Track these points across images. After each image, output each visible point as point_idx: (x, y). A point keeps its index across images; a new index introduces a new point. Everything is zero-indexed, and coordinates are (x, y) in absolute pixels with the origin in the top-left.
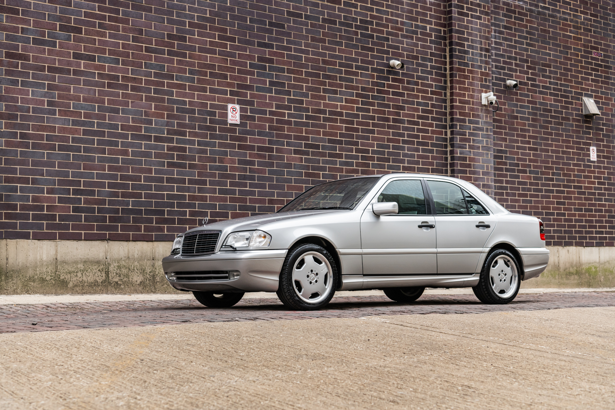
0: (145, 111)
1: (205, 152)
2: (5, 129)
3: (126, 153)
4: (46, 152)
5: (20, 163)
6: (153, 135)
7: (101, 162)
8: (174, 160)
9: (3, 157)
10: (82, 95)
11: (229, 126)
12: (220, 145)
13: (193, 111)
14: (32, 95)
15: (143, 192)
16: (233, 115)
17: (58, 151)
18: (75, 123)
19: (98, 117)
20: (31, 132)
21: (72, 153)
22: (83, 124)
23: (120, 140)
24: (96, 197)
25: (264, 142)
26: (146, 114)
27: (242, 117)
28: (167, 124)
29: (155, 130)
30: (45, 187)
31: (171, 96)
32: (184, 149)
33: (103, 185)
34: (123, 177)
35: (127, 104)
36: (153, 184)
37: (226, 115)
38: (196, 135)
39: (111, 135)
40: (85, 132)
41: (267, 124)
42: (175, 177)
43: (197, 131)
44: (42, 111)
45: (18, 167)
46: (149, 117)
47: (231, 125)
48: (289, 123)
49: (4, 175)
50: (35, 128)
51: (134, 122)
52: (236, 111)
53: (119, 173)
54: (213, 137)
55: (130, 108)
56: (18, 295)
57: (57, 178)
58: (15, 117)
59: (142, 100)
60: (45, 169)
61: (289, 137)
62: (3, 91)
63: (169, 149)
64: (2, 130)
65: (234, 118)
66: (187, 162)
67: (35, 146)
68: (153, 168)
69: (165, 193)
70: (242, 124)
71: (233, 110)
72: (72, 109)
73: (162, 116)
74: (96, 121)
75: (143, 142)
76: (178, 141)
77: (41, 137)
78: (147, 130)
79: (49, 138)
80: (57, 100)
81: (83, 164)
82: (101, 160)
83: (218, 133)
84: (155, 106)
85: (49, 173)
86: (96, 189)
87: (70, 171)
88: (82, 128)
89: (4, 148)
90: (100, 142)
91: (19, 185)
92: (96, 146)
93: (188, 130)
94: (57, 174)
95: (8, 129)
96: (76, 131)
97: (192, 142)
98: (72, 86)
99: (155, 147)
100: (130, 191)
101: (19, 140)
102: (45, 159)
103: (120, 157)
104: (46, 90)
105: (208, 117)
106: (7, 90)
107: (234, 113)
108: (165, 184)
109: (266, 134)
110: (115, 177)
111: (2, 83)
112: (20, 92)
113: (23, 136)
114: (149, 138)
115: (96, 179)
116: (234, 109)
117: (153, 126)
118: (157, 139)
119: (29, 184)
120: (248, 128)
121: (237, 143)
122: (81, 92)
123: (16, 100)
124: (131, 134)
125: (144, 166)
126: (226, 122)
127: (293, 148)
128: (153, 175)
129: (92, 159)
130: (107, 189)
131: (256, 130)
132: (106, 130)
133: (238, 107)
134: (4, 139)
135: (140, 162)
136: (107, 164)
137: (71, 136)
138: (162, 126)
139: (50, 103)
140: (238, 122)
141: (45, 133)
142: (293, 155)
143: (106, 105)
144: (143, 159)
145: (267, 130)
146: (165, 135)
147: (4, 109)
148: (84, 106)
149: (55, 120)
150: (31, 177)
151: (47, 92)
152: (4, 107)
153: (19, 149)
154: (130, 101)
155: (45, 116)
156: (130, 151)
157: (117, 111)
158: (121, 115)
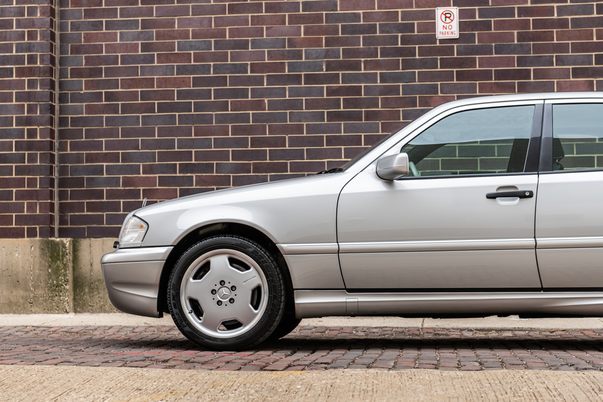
0: (289, 39)
1: (396, 90)
2: (85, 89)
3: (259, 105)
4: (140, 115)
5: (105, 134)
6: (303, 73)
7: (221, 122)
8: (340, 108)
9: (84, 129)
10: (191, 29)
11: (438, 44)
12: (423, 77)
13: (372, 28)
14: (121, 39)
15: (289, 162)
16: (445, 25)
17: (158, 112)
18: (180, 70)
19: (214, 57)
20: (120, 90)
21: (177, 114)
22: (194, 70)
23: (250, 87)
24: (215, 174)
25: (510, 62)
26: (292, 43)
27: (462, 26)
28: (327, 54)
29: (307, 66)
30: (141, 164)
31: (332, 10)
32: (358, 91)
33: (225, 156)
34: (255, 142)
35: (260, 32)
36: (305, 148)
37: (433, 26)
38: (377, 65)
39: (234, 81)
40: (197, 81)
41: (516, 32)
42: (343, 134)
43: (379, 58)
44: (135, 59)
45: (104, 140)
46: (295, 47)
47: (442, 41)
48: (563, 24)
49: (85, 152)
50: (126, 84)
51: (272, 57)
52: (452, 18)
53: (250, 137)
54: (407, 65)
55: (265, 37)
56: (106, 314)
57: (157, 151)
58: (99, 72)
59: (285, 23)
60: (140, 139)
61: (563, 48)
62: (83, 39)
63: (331, 92)
64: (82, 92)
65: (447, 31)
66: (363, 110)
67: (126, 109)
68: (305, 124)
69: (326, 160)
70: (462, 38)
71: (446, 17)
72: (176, 51)
73: (318, 43)
74: (212, 64)
75: (287, 87)
76: (346, 79)
77: (134, 96)
78: (292, 67)
79: (144, 96)
80: (155, 41)
81: (195, 127)
82: (221, 119)
83: (417, 57)
84: (306, 29)
85: (146, 145)
86: (215, 162)
87: (176, 138)
88: (192, 76)
89: (84, 115)
90: (218, 94)
91: (105, 164)
92: (213, 100)
93: (363, 60)
94: (158, 144)
95: (89, 89)
96: (184, 82)
97: (372, 78)
98: (176, 18)
99: (308, 92)
100: (268, 161)
101: (104, 103)
102: (141, 126)
103: (251, 112)
104: (140, 30)
105: (400, 35)
106: (88, 38)
107: (448, 20)
108: (325, 147)
109: (513, 49)
110: (243, 143)
111: (80, 29)
112: (105, 37)
113: (110, 97)
114: (297, 79)
115: (215, 148)
117: (304, 60)
118: (309, 79)
119: (119, 162)
120: (477, 43)
121: (455, 70)
122: (190, 25)
123: (99, 49)
124: (267, 76)
125: (288, 123)
126: (433, 39)
127: (571, 67)
128: (305, 135)
129: (208, 119)
130: (231, 161)
131: (493, 44)
132: (228, 75)
133: (455, 10)
134: (84, 104)
135: (283, 118)
136: (230, 125)
137: (176, 89)
138: (317, 58)
139: (145, 47)
140: (456, 36)
141: (139, 90)
142: (572, 79)
143: (227, 38)
144: (288, 111)
145: (516, 42)
146: (324, 72)
147: (84, 63)
148: (194, 44)
149: (153, 70)
150: (121, 152)
151: (141, 32)
152: (84, 61)
153: (105, 115)
154: (265, 27)
155: (139, 65)
156: (266, 101)
157: (244, 45)
158: (250, 49)
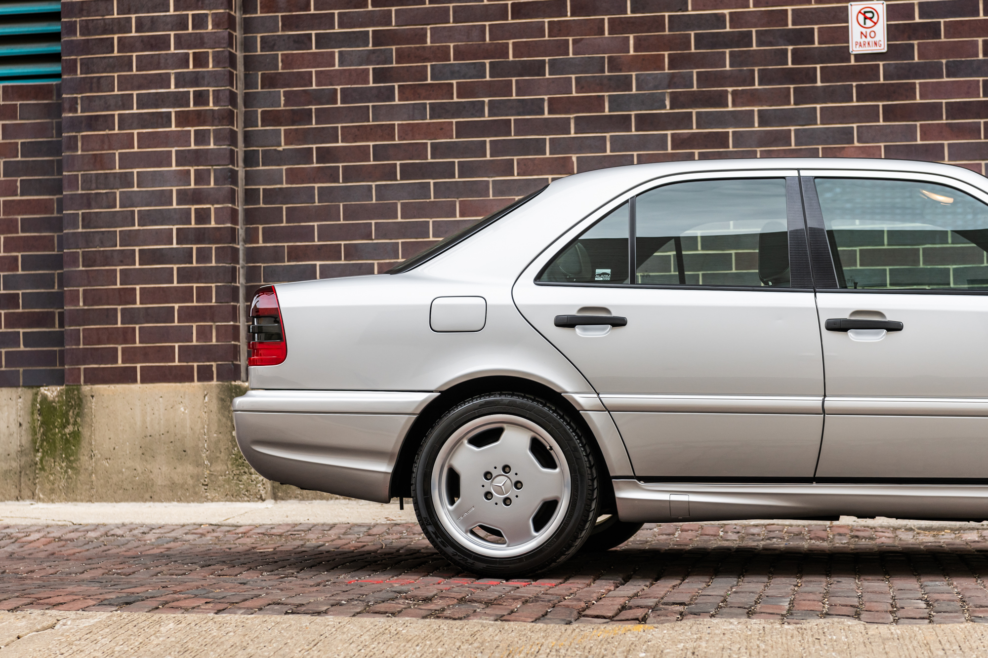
0: (609, 58)
1: (784, 138)
2: (286, 144)
3: (563, 166)
4: (373, 184)
5: (319, 214)
6: (633, 113)
7: (502, 193)
9: (284, 207)
10: (452, 45)
11: (853, 62)
12: (829, 115)
13: (745, 38)
14: (341, 63)
16: (864, 30)
17: (401, 179)
18: (437, 111)
19: (490, 89)
20: (340, 144)
21: (432, 181)
22: (457, 110)
23: (548, 137)
25: (971, 89)
26: (614, 64)
27: (892, 32)
28: (672, 81)
29: (639, 101)
30: (376, 262)
31: (680, 10)
32: (722, 140)
35: (563, 48)
37: (844, 34)
38: (754, 98)
39: (523, 127)
40: (463, 130)
41: (980, 40)
43: (757, 86)
44: (365, 95)
45: (316, 224)
46: (620, 71)
47: (858, 57)
49: (286, 244)
50: (349, 134)
51: (582, 88)
52: (875, 19)
54: (802, 96)
55: (571, 55)
56: (324, 501)
57: (400, 241)
58: (306, 116)
59: (603, 33)
60: (373, 222)
62: (280, 65)
63: (678, 142)
64: (280, 149)
65: (867, 40)
67: (350, 174)
70: (893, 52)
71: (866, 18)
72: (429, 81)
73: (657, 63)
74: (486, 100)
75: (608, 135)
76: (703, 120)
77: (363, 153)
78: (615, 103)
79: (380, 153)
80: (394, 65)
81: (461, 202)
82: (502, 189)
83: (819, 84)
84: (638, 41)
85: (383, 232)
87: (431, 221)
88: (454, 120)
89: (285, 186)
90: (496, 148)
91: (318, 263)
92: (488, 158)
93: (730, 89)
94: (402, 230)
95: (291, 144)
96: (443, 130)
97: (745, 119)
98: (429, 27)
99: (641, 144)
101: (315, 165)
102: (374, 201)
103: (550, 177)
104: (370, 47)
105: (790, 48)
106: (288, 62)
107: (869, 23)
109: (976, 69)
111: (276, 47)
112: (315, 60)
113: (324, 156)
114: (623, 123)
116: (869, 15)
117: (634, 91)
118: (644, 122)
119: (340, 259)
120: (916, 59)
121: (881, 104)
122: (451, 39)
123: (306, 79)
124: (576, 118)
126: (844, 54)
129: (482, 189)
131: (944, 61)
132: (512, 118)
133: (880, 7)
134: (284, 167)
137: (429, 142)
138: (656, 88)
139: (380, 76)
140: (883, 48)
141: (371, 144)
143: (511, 58)
145: (981, 57)
146: (668, 110)
147: (282, 102)
148: (457, 69)
149: (392, 112)
150: (343, 243)
151: (373, 52)
152: (283, 98)
153: (317, 185)
154: (571, 39)
155: (370, 104)
156: (574, 159)
157: (538, 69)
158: (547, 76)
